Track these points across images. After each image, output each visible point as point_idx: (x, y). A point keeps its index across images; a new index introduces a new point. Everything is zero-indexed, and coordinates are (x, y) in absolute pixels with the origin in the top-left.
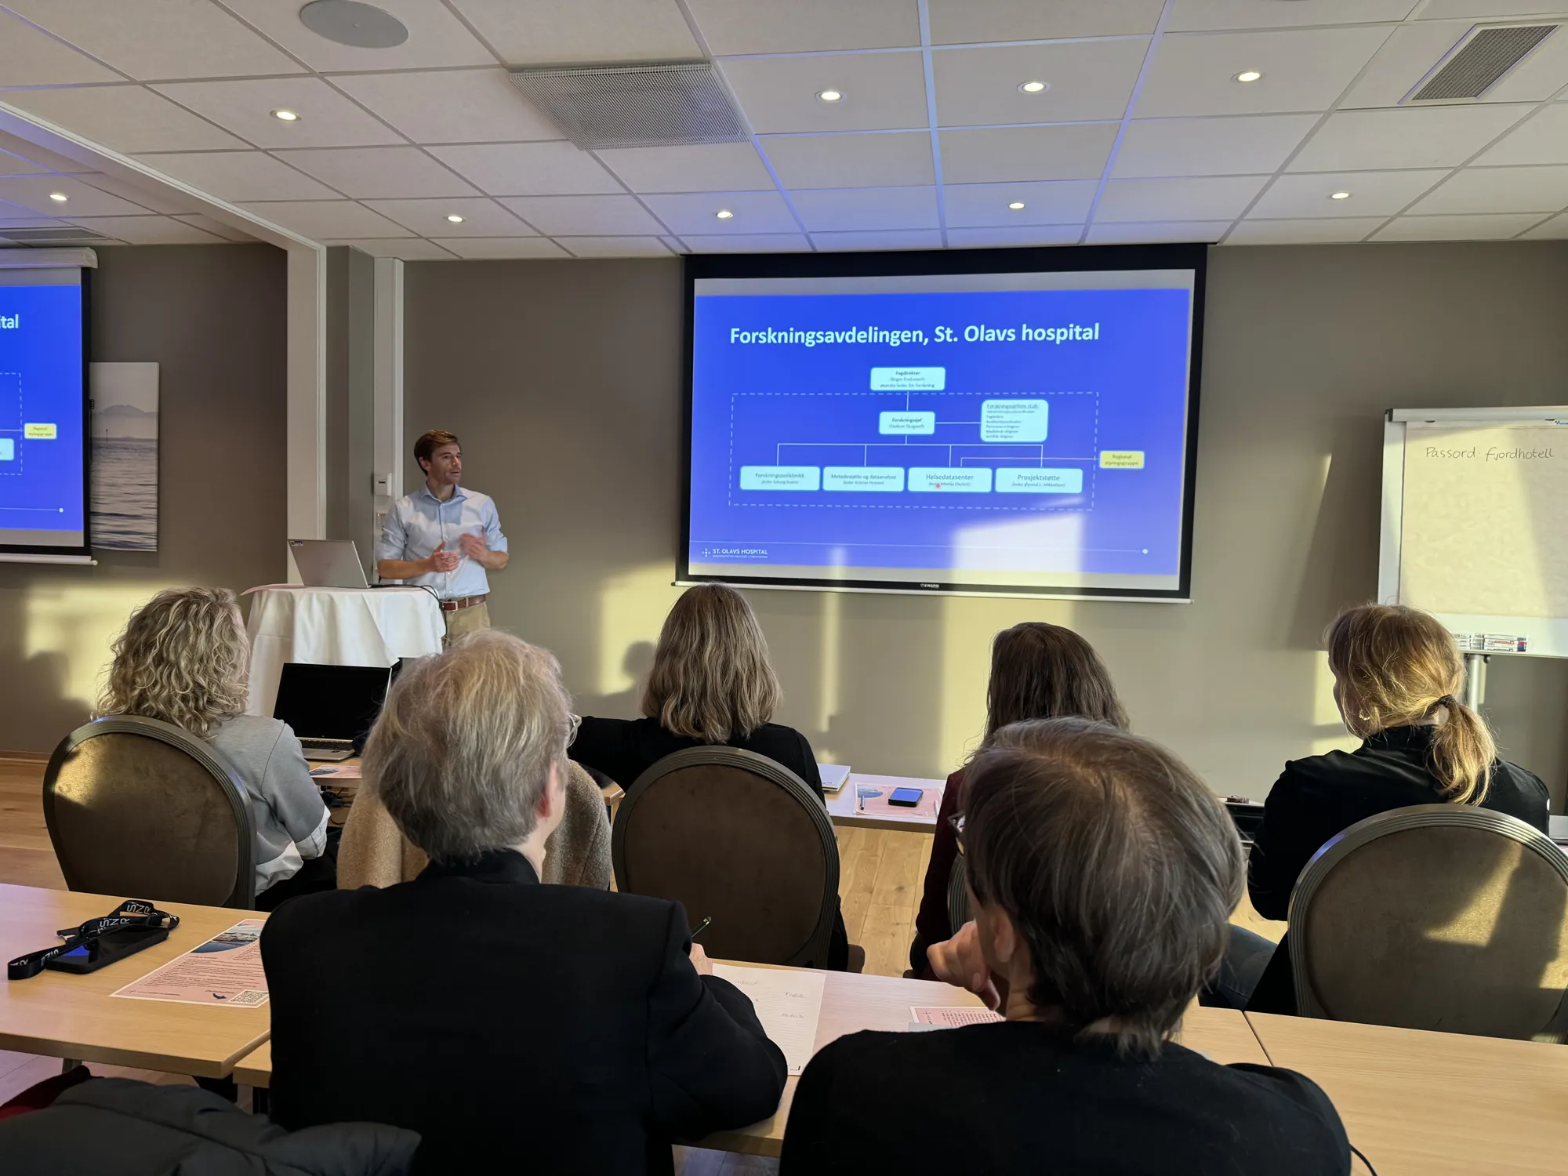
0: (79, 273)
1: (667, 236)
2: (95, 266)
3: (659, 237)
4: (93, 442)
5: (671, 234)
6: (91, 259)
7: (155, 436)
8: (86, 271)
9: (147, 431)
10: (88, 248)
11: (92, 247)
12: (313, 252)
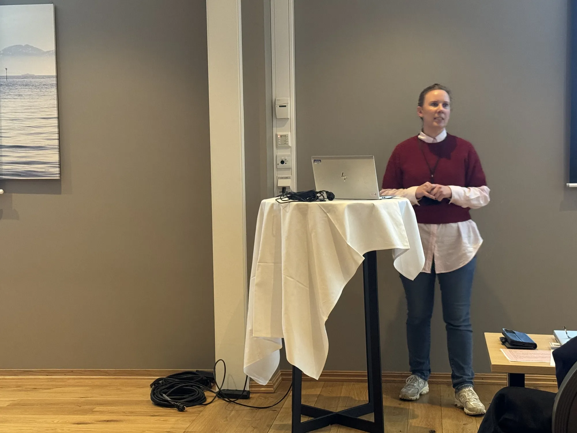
7: (54, 73)
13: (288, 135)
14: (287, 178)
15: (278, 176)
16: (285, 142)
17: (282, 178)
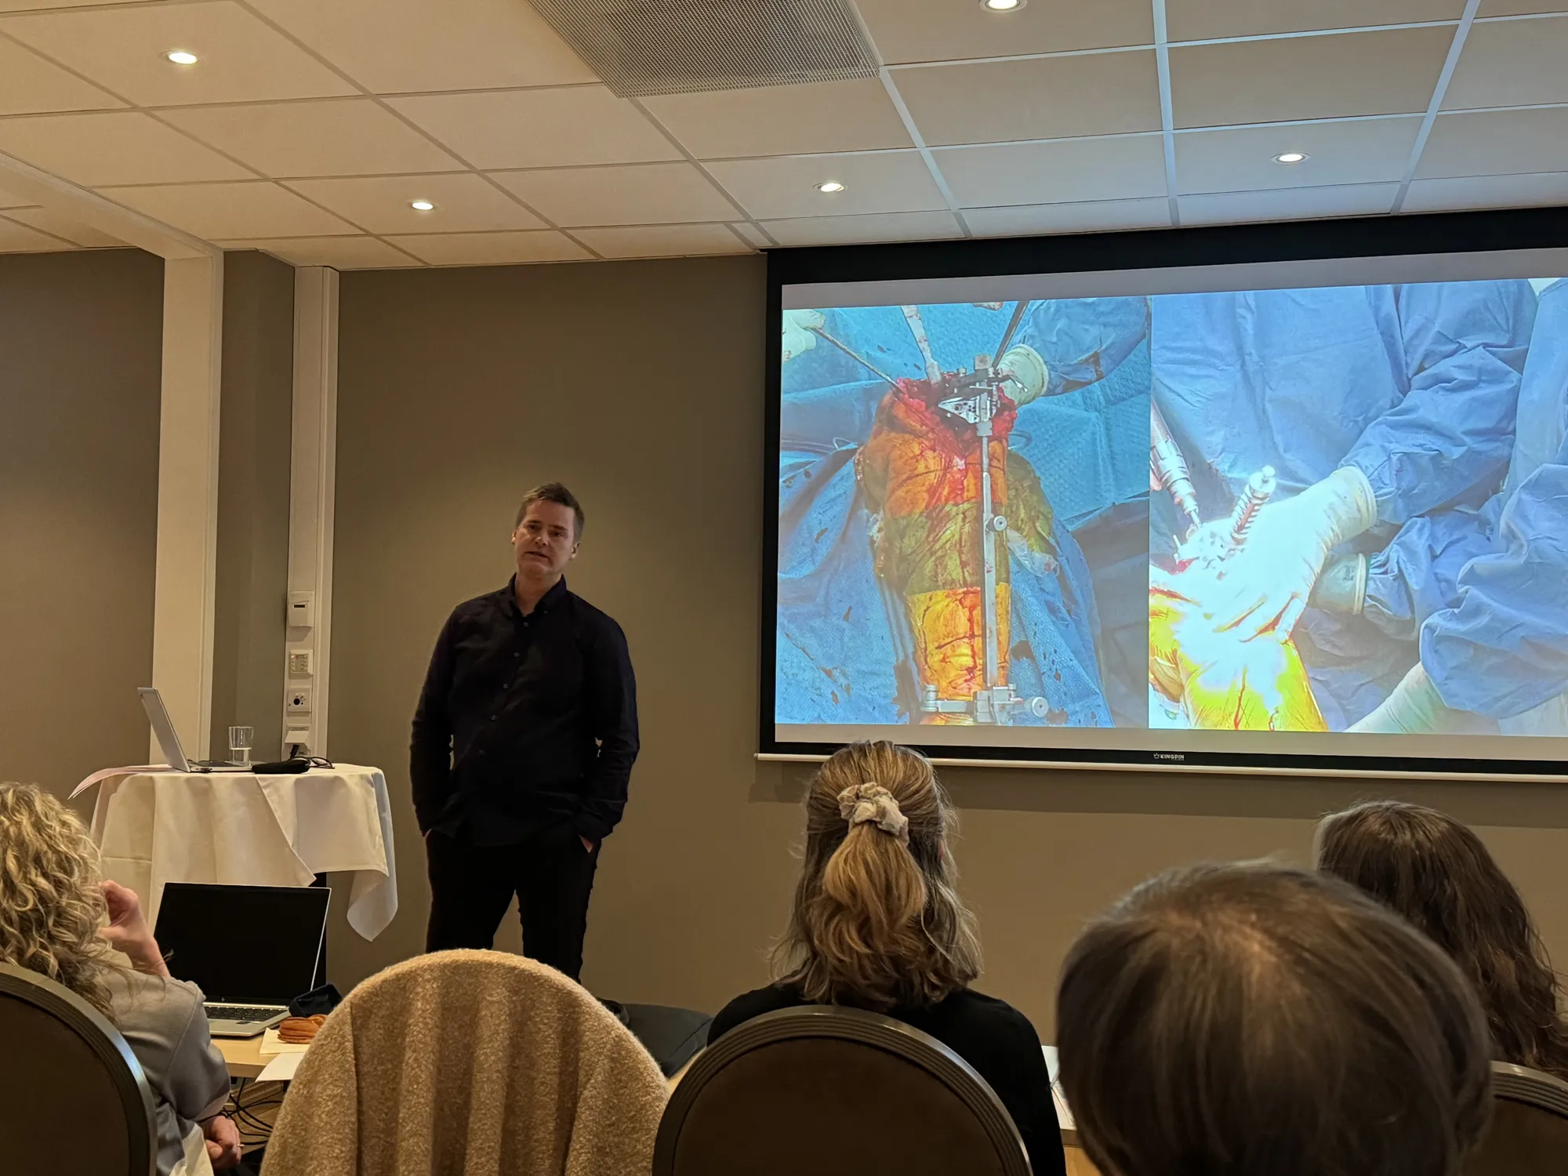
1: (743, 221)
3: (728, 225)
5: (748, 219)
13: (307, 654)
14: (302, 729)
15: (290, 725)
16: (302, 667)
17: (295, 729)
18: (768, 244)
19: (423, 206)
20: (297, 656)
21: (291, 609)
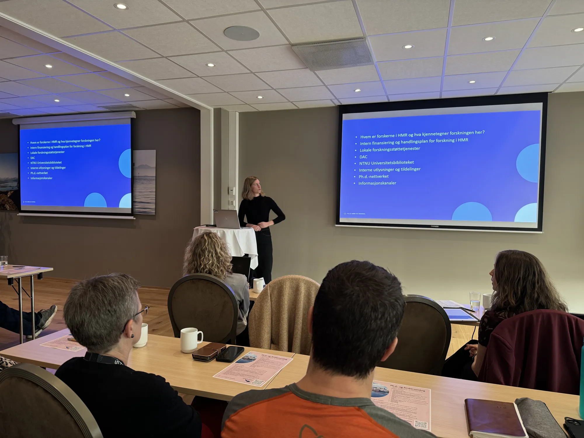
0: (130, 120)
1: (335, 99)
2: (135, 117)
3: (331, 100)
4: (134, 177)
5: (336, 98)
6: (134, 115)
7: (155, 175)
8: (132, 119)
9: (153, 173)
10: (133, 111)
11: (134, 111)
12: (209, 110)
13: (233, 201)
16: (232, 204)
18: (340, 104)
19: (260, 97)
20: (231, 202)
21: (230, 191)
